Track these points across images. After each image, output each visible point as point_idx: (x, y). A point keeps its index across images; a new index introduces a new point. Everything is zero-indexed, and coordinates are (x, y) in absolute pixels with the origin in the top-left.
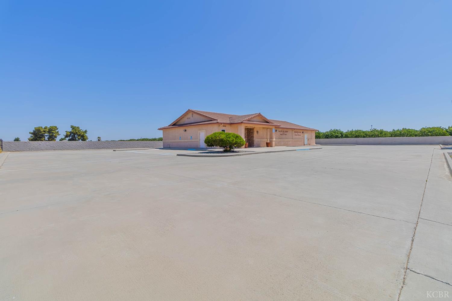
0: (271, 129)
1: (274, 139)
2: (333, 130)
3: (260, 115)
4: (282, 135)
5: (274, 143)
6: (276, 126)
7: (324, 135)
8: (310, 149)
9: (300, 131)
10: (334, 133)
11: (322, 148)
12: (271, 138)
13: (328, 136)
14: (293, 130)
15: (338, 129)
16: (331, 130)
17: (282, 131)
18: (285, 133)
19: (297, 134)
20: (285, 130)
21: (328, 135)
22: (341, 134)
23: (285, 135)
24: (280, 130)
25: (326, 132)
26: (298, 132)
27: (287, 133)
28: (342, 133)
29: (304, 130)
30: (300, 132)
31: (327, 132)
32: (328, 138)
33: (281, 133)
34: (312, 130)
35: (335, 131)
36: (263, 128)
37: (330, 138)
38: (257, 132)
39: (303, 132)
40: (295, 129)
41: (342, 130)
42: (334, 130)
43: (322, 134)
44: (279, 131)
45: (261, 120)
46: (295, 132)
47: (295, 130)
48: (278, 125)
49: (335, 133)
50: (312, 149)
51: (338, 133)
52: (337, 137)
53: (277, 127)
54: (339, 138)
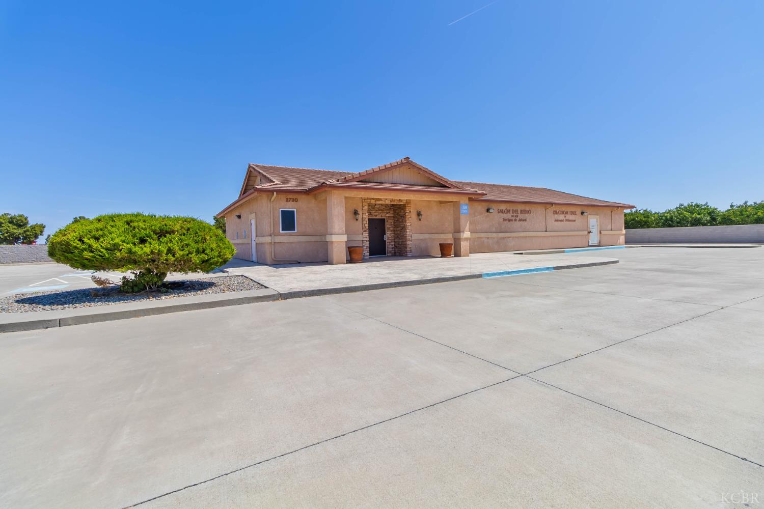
0: (456, 205)
1: (467, 234)
2: (686, 205)
3: (407, 163)
4: (510, 220)
5: (464, 246)
6: (471, 196)
7: (662, 219)
8: (556, 268)
9: (573, 209)
10: (687, 215)
11: (617, 262)
12: (458, 230)
13: (672, 221)
14: (549, 206)
15: (701, 202)
16: (682, 205)
17: (508, 211)
18: (521, 216)
19: (561, 217)
20: (520, 207)
21: (672, 218)
22: (709, 214)
23: (520, 220)
24: (503, 207)
25: (666, 212)
26: (567, 213)
27: (527, 215)
28: (713, 212)
29: (588, 207)
30: (573, 213)
31: (670, 211)
32: (670, 226)
33: (509, 216)
34: (615, 207)
35: (691, 209)
36: (441, 202)
37: (678, 226)
38: (419, 214)
39: (582, 213)
40: (552, 204)
41: (712, 205)
42: (688, 205)
43: (656, 216)
44: (500, 211)
45: (416, 179)
46: (555, 213)
47: (554, 208)
48: (479, 192)
49: (693, 214)
50: (568, 267)
51: (699, 214)
52: (697, 223)
53: (474, 199)
54: (704, 225)
